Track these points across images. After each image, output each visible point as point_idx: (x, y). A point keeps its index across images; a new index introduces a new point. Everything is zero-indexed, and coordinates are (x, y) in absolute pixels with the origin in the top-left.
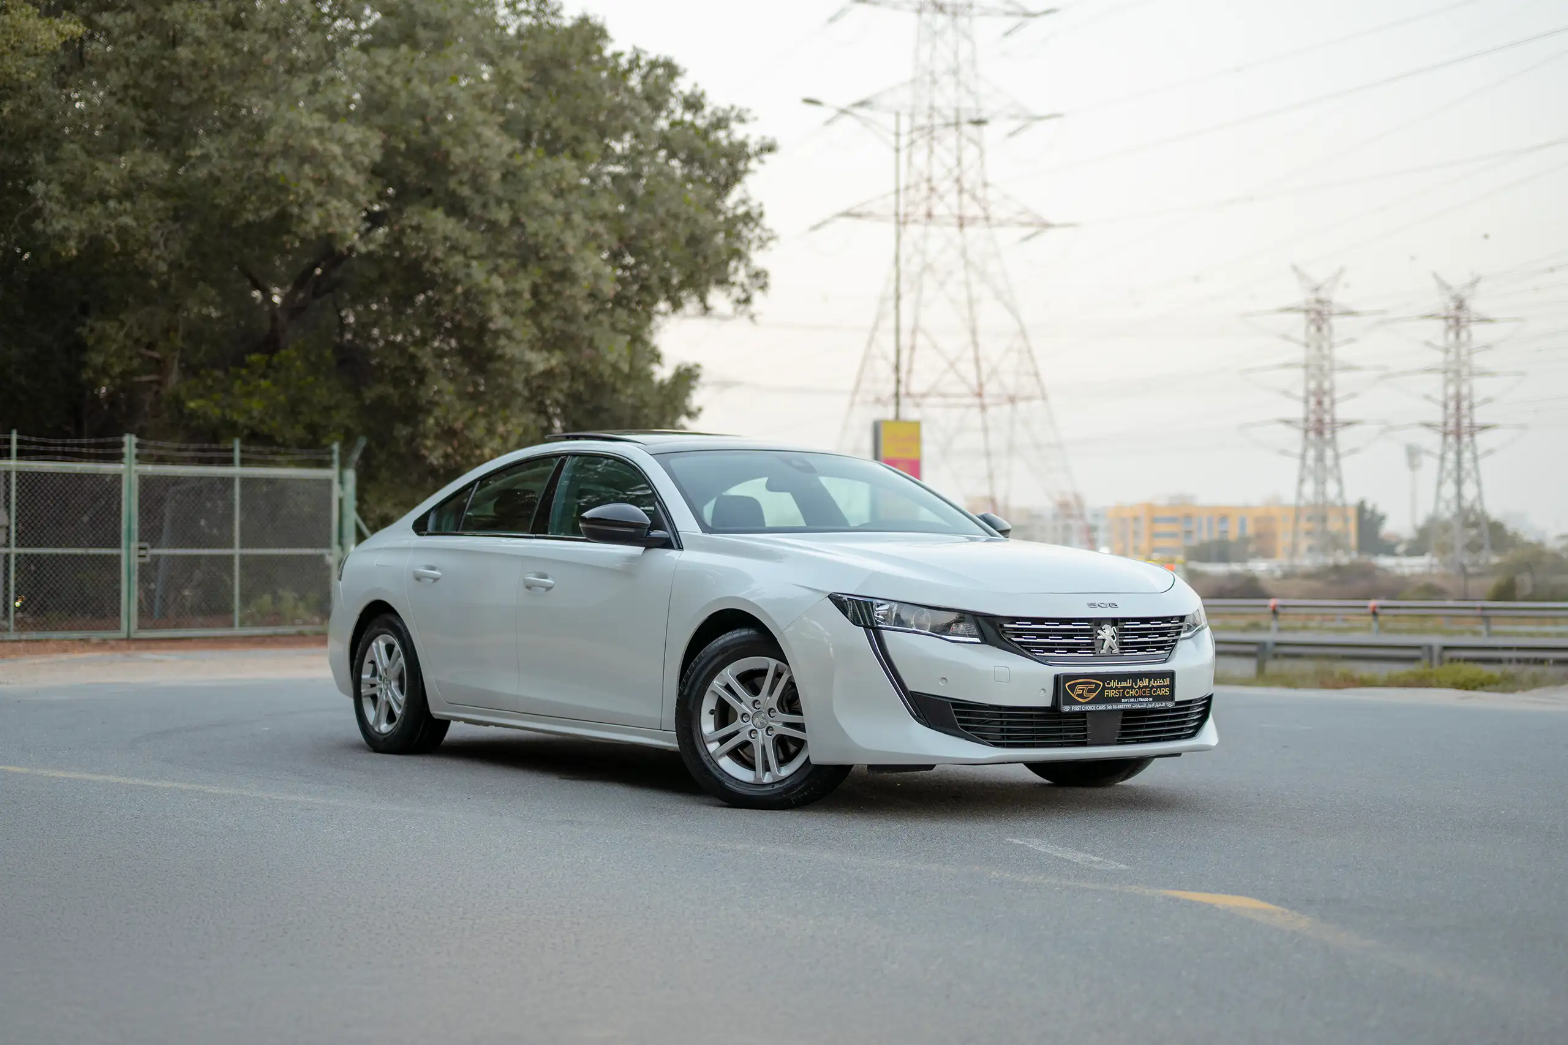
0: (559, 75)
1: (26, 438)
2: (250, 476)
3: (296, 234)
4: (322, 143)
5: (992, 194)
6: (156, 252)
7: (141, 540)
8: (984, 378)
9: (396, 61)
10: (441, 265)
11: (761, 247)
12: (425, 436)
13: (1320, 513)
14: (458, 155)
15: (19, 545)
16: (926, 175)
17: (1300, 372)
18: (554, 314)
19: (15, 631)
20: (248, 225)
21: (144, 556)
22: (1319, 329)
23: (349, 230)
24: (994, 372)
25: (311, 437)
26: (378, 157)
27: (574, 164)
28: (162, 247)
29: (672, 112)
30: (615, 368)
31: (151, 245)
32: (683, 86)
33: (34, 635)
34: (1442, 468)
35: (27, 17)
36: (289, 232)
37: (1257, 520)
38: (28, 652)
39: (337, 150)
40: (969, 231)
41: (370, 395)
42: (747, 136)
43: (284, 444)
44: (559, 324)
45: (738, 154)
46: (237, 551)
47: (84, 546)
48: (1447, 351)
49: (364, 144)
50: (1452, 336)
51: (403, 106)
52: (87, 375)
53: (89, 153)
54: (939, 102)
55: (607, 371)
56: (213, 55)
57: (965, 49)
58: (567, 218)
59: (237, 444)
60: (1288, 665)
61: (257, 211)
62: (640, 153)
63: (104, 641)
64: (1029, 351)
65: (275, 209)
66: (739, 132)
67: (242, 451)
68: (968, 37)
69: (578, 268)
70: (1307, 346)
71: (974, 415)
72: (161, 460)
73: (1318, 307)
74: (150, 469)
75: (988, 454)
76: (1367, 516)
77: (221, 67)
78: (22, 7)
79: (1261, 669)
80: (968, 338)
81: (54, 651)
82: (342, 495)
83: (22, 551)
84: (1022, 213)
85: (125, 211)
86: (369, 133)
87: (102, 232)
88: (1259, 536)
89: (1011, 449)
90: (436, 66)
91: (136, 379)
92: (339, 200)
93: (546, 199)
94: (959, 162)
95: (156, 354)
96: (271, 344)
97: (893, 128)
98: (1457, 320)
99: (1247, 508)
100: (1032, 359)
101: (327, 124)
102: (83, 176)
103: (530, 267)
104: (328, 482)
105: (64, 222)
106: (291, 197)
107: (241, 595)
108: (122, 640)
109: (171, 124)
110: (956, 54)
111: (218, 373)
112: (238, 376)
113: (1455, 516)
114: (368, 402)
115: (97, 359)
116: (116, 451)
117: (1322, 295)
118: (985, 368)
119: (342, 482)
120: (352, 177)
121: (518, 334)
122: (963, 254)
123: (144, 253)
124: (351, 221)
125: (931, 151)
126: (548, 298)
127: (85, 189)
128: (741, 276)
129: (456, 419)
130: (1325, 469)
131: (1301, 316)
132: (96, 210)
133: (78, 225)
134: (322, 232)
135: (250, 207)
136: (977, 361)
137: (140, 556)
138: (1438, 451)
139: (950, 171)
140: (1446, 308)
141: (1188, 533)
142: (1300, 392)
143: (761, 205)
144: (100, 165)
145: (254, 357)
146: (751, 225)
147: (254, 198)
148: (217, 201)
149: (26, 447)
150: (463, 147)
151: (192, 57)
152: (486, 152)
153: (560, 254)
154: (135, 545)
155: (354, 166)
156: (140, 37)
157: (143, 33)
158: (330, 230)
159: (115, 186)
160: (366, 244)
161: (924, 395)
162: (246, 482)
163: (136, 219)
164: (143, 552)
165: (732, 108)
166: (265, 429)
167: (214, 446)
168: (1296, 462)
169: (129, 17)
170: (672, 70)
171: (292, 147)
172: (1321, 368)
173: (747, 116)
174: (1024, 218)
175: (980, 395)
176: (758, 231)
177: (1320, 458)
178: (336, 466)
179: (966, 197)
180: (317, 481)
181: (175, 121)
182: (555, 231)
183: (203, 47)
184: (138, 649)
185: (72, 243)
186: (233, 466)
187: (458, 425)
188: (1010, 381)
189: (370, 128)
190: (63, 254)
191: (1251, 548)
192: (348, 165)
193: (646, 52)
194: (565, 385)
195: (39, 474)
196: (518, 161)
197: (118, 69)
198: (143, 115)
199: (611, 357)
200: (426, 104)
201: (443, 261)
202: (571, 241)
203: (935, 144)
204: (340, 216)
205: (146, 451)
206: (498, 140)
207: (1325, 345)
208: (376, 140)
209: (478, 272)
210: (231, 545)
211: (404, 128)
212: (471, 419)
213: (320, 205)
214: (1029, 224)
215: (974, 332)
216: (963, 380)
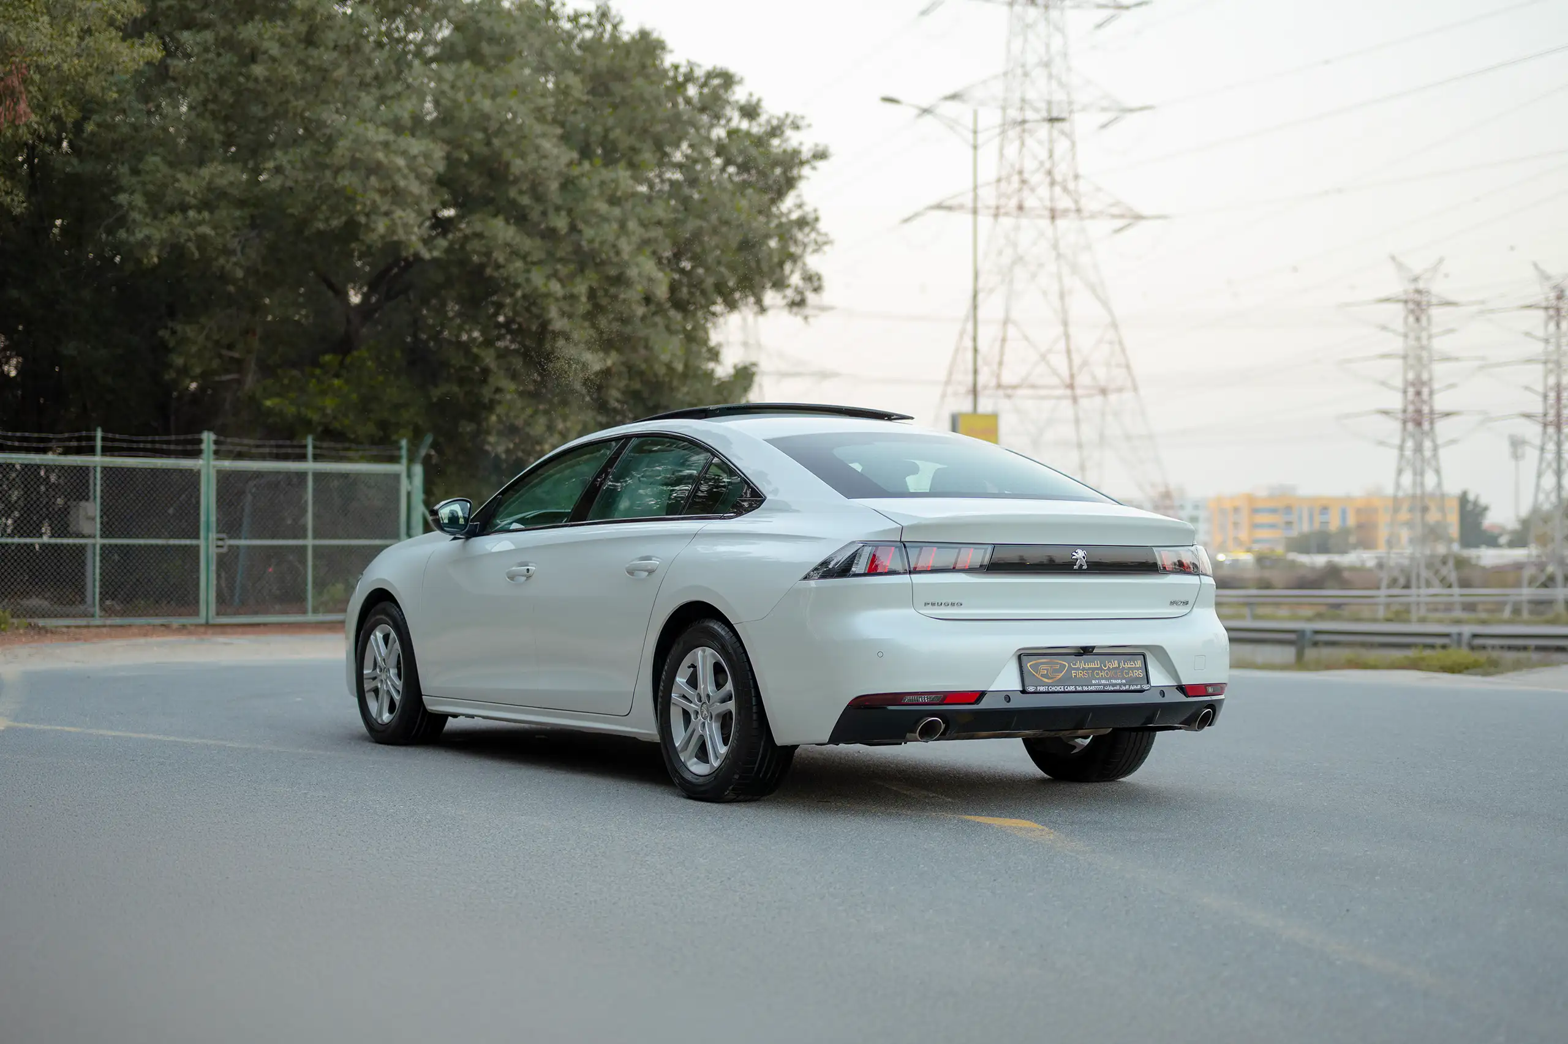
0: (617, 87)
1: (110, 435)
2: (323, 471)
3: (362, 241)
4: (386, 156)
5: (1083, 186)
6: (234, 259)
7: (218, 532)
8: (1075, 370)
9: (459, 76)
10: (502, 271)
11: (815, 251)
12: (488, 433)
13: (1421, 504)
14: (518, 166)
15: (104, 536)
16: (1017, 167)
17: (1399, 362)
18: (612, 316)
19: (100, 617)
20: (320, 233)
21: (221, 547)
22: (1418, 320)
23: (414, 238)
24: (1085, 363)
25: (381, 433)
26: (441, 167)
27: (628, 173)
28: (239, 254)
29: (729, 120)
30: (669, 367)
31: (227, 252)
32: (739, 95)
33: (118, 621)
34: (1541, 459)
35: (111, 40)
36: (357, 239)
37: (1359, 511)
38: (110, 636)
39: (401, 162)
40: (1061, 223)
41: (436, 393)
42: (801, 144)
43: (356, 441)
44: (616, 326)
45: (792, 161)
46: (310, 542)
47: (166, 538)
48: (1547, 341)
49: (427, 156)
50: (1552, 326)
51: (466, 120)
52: (169, 376)
53: (171, 165)
54: (1031, 95)
55: (662, 371)
56: (286, 73)
57: (1057, 42)
58: (623, 225)
59: (310, 441)
60: (1326, 653)
61: (327, 220)
62: (695, 161)
63: (184, 626)
64: (1121, 343)
65: (344, 219)
66: (793, 139)
67: (315, 447)
68: (1059, 29)
69: (632, 273)
70: (1406, 336)
71: (1066, 406)
72: (240, 456)
73: (1417, 297)
74: (227, 464)
75: (1080, 446)
76: (1470, 507)
77: (293, 83)
78: (105, 30)
79: (1300, 656)
80: (1060, 329)
81: (134, 635)
82: (409, 488)
83: (107, 541)
84: (1112, 205)
85: (204, 219)
86: (432, 146)
87: (182, 240)
88: (1360, 526)
89: (1102, 440)
90: (498, 81)
91: (217, 378)
92: (404, 210)
93: (602, 207)
94: (1051, 155)
95: (236, 355)
96: (345, 346)
97: (971, 126)
98: (1558, 310)
99: (1349, 499)
100: (1123, 350)
101: (391, 137)
102: (165, 185)
103: (587, 272)
104: (397, 477)
105: (146, 231)
106: (358, 208)
107: (314, 582)
108: (201, 625)
109: (249, 136)
110: (1047, 46)
111: (295, 373)
112: (313, 376)
113: (1556, 507)
114: (435, 400)
115: (179, 361)
116: (196, 447)
117: (1421, 285)
118: (1077, 360)
119: (409, 476)
120: (415, 188)
121: (575, 336)
122: (1055, 246)
123: (222, 261)
124: (416, 229)
125: (1023, 144)
126: (604, 301)
127: (167, 198)
128: (795, 279)
129: (517, 417)
130: (1423, 460)
131: (1400, 307)
132: (176, 220)
133: (157, 232)
134: (388, 239)
135: (321, 216)
136: (1069, 352)
137: (218, 546)
138: (1537, 442)
139: (1042, 163)
140: (1547, 299)
141: (1289, 524)
142: (1398, 382)
143: (815, 211)
144: (180, 176)
145: (328, 358)
146: (807, 230)
147: (324, 207)
148: (290, 211)
149: (110, 444)
150: (522, 158)
151: (267, 73)
152: (545, 163)
153: (615, 259)
154: (213, 535)
155: (418, 177)
156: (219, 55)
157: (222, 51)
158: (395, 238)
159: (194, 196)
160: (430, 250)
161: (1014, 387)
162: (319, 476)
163: (215, 228)
164: (220, 543)
165: (787, 115)
166: (336, 425)
167: (288, 442)
168: (1395, 452)
169: (208, 36)
170: (728, 80)
171: (359, 160)
172: (1419, 359)
173: (801, 123)
174: (1115, 211)
175: (1071, 386)
176: (813, 235)
177: (1419, 449)
178: (404, 461)
179: (1058, 189)
180: (386, 475)
181: (253, 134)
182: (611, 238)
183: (276, 65)
184: (213, 634)
185: (153, 251)
186: (306, 461)
187: (519, 422)
188: (1101, 373)
189: (434, 140)
190: (145, 261)
191: (1352, 539)
192: (412, 176)
193: (699, 66)
194: (623, 384)
195: (122, 469)
196: (576, 171)
197: (197, 85)
198: (222, 128)
199: (665, 357)
200: (486, 117)
201: (504, 267)
202: (626, 246)
203: (1026, 135)
204: (405, 225)
205: (223, 448)
206: (555, 151)
207: (1424, 335)
208: (439, 152)
209: (538, 278)
210: (305, 537)
211: (468, 140)
212: (531, 416)
213: (387, 214)
214: (1122, 216)
215: (1065, 324)
216: (1055, 372)
